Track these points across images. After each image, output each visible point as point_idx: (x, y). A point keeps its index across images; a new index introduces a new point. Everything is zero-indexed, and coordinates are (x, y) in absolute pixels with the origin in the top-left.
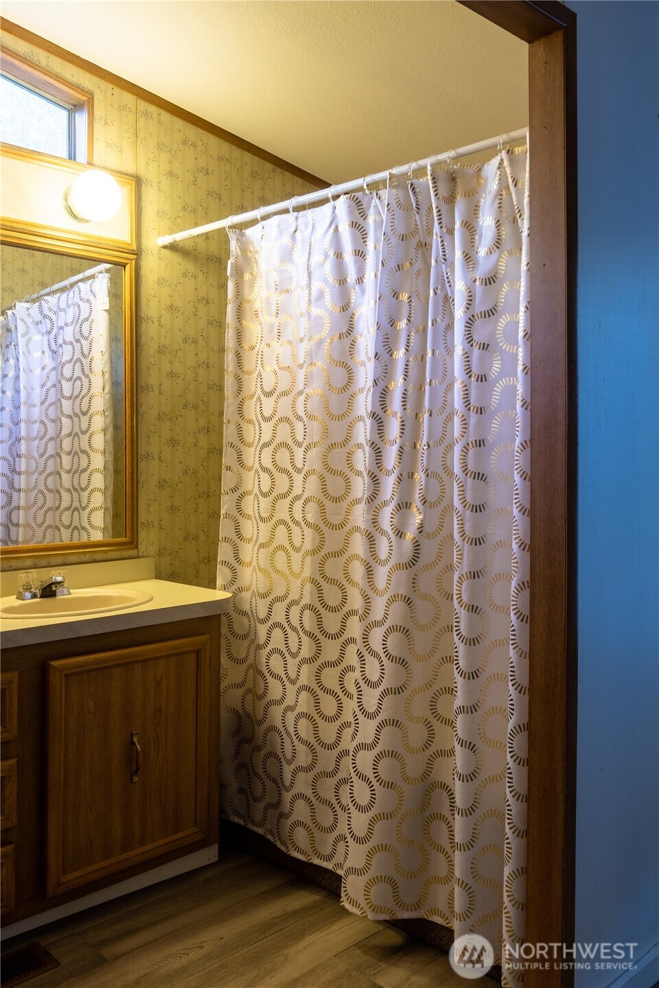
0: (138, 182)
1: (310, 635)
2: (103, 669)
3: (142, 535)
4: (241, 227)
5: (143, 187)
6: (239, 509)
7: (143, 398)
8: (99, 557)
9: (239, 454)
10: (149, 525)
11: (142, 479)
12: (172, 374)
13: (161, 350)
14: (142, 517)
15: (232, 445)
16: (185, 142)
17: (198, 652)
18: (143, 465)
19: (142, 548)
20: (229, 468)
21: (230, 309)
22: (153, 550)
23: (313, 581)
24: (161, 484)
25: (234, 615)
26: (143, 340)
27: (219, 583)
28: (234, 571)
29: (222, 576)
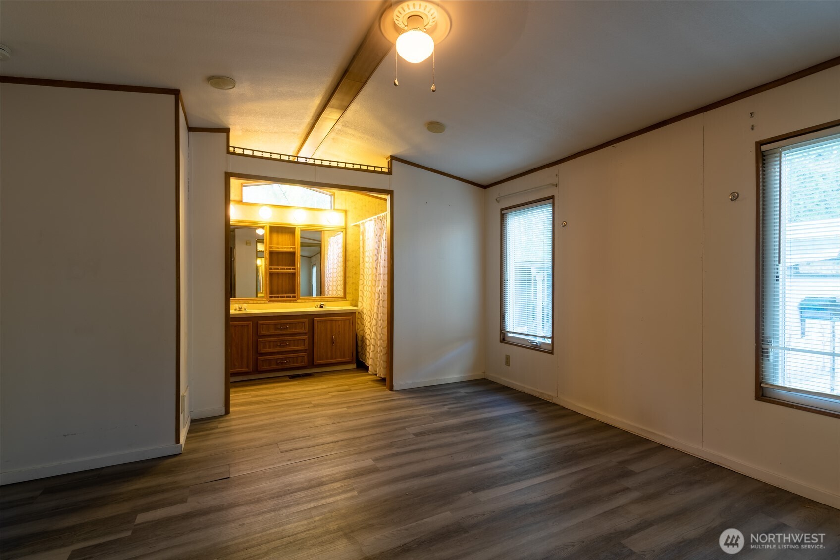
0: (346, 212)
1: (370, 316)
2: (326, 321)
3: (347, 296)
4: (363, 223)
5: (348, 213)
6: (363, 289)
7: (347, 263)
8: (336, 300)
9: (363, 276)
10: (349, 293)
11: (347, 282)
12: (355, 257)
13: (352, 251)
14: (347, 291)
15: (361, 274)
16: (359, 200)
17: (349, 320)
18: (347, 279)
19: (347, 299)
20: (361, 279)
21: (361, 242)
22: (350, 299)
23: (370, 304)
24: (352, 284)
25: (362, 314)
26: (348, 249)
27: (359, 306)
28: (362, 303)
29: (360, 304)
